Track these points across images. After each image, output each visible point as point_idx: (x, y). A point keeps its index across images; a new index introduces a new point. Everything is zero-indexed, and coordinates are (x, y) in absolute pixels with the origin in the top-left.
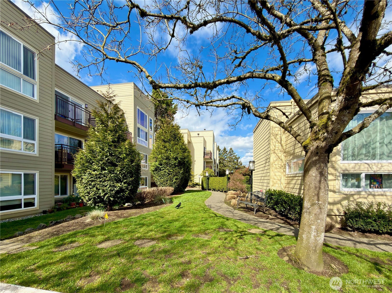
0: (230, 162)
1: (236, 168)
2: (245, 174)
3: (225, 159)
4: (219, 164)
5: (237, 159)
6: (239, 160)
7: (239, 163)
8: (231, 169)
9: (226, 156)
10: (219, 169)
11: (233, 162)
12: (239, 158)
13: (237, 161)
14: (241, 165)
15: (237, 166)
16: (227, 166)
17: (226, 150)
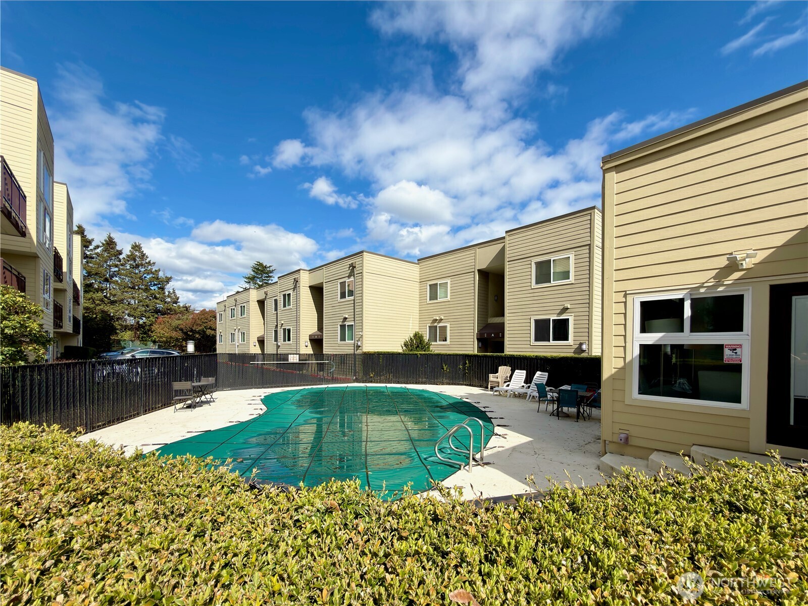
0: (133, 288)
1: (157, 311)
2: (192, 331)
3: (111, 277)
4: (85, 292)
5: (162, 283)
6: (169, 287)
7: (169, 296)
8: (138, 313)
9: (116, 266)
10: (86, 309)
11: (147, 290)
12: (168, 280)
13: (163, 289)
14: (176, 303)
15: (160, 306)
16: (122, 301)
17: (118, 248)
